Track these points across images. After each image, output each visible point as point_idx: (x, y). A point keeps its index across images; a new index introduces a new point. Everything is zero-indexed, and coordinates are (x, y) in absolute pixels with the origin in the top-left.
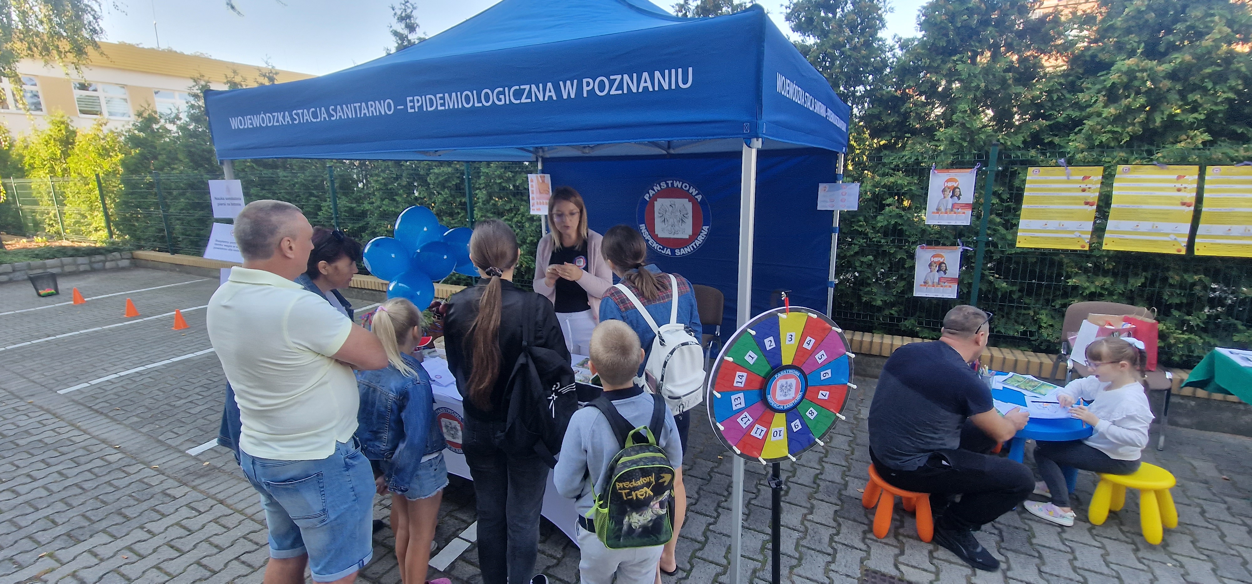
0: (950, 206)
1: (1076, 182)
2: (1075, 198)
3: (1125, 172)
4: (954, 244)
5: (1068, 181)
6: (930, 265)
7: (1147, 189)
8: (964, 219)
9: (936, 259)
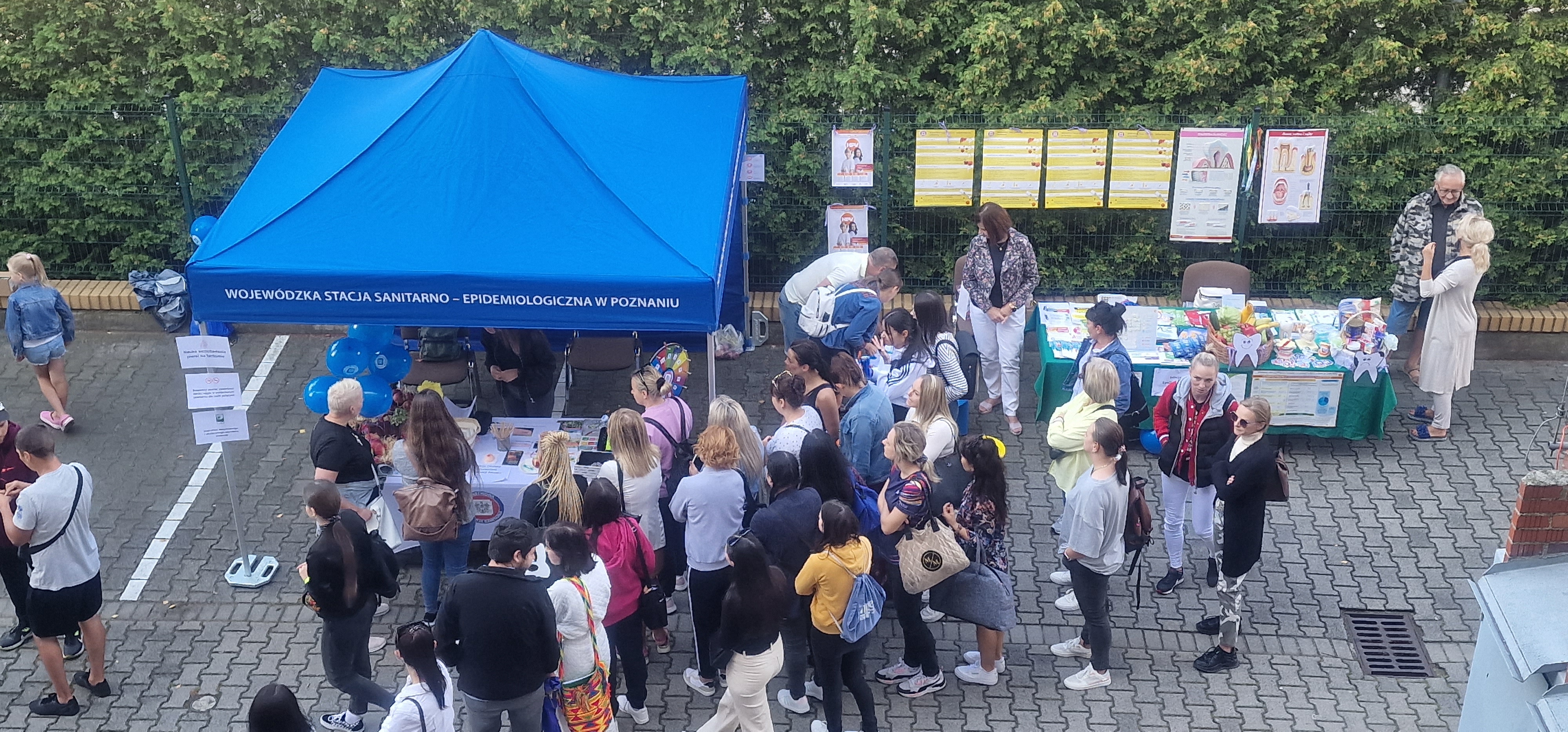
0: (853, 168)
1: (955, 143)
2: (957, 159)
3: (990, 135)
4: (861, 203)
5: (949, 143)
6: (842, 226)
7: (1008, 151)
8: (866, 180)
9: (846, 219)
